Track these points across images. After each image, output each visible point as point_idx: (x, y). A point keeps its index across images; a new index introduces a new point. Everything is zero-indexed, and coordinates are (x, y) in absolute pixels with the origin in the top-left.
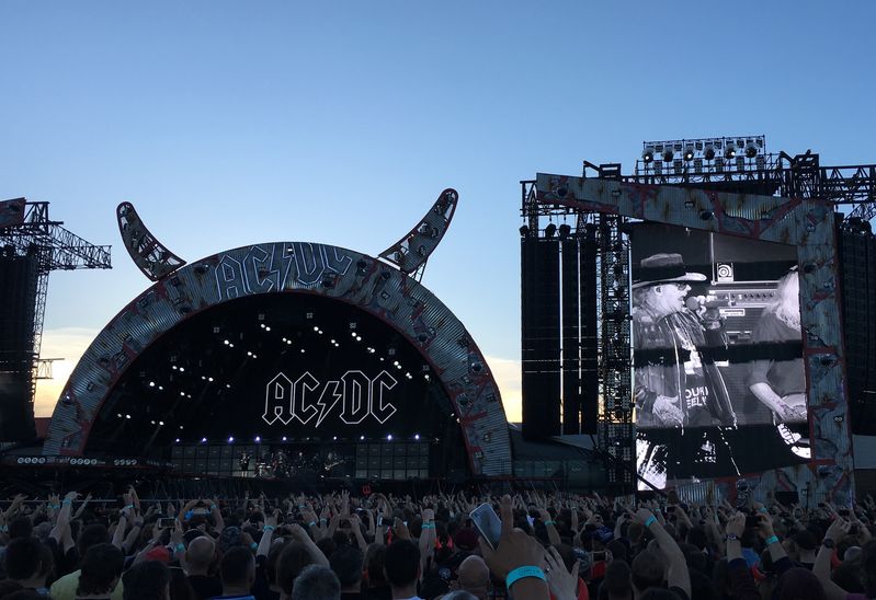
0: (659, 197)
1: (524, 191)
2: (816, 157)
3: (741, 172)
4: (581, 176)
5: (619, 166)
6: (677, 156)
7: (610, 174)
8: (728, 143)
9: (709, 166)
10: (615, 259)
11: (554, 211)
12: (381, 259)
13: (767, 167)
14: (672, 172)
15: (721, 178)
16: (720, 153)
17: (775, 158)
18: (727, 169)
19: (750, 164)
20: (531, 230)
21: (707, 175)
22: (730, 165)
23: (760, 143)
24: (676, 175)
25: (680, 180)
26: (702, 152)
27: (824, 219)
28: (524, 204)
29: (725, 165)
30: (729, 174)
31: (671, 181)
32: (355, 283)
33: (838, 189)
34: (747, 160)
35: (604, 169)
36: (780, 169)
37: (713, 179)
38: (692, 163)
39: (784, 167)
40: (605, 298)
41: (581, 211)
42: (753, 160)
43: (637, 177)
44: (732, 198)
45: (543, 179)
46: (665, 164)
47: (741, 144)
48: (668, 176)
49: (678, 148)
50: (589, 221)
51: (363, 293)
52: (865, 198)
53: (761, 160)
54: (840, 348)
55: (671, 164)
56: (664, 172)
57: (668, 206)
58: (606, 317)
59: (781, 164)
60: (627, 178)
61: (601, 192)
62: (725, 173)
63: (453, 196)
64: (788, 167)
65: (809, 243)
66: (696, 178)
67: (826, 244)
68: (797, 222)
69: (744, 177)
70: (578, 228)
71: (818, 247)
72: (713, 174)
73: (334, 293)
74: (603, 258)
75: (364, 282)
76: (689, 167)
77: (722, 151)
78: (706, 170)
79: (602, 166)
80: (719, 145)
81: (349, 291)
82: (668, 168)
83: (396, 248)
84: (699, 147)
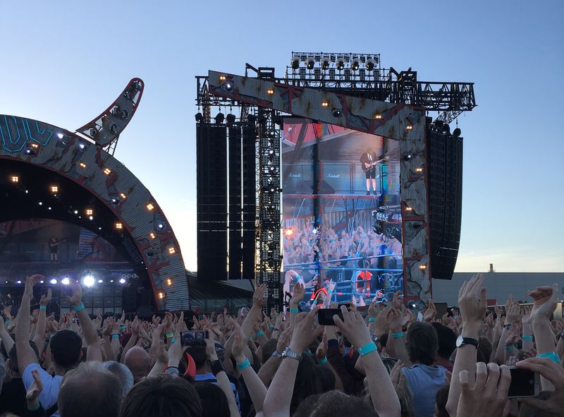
0: (303, 97)
1: (199, 84)
2: (415, 73)
3: (363, 81)
4: (244, 75)
5: (273, 69)
6: (317, 65)
7: (266, 76)
8: (353, 58)
9: (340, 75)
10: (269, 144)
11: (223, 103)
12: (78, 134)
13: (381, 79)
14: (313, 77)
15: (348, 85)
16: (348, 65)
17: (387, 72)
18: (352, 78)
19: (369, 76)
20: (204, 117)
21: (339, 82)
22: (355, 76)
23: (377, 59)
24: (316, 80)
25: (318, 84)
26: (335, 64)
27: (419, 121)
28: (199, 95)
29: (351, 75)
30: (354, 82)
31: (312, 84)
32: (56, 153)
33: (429, 99)
34: (367, 73)
35: (262, 71)
36: (390, 82)
37: (342, 85)
38: (327, 72)
39: (393, 80)
40: (262, 174)
41: (244, 104)
42: (372, 73)
43: (287, 80)
44: (356, 101)
45: (213, 75)
46: (307, 71)
47: (363, 59)
48: (310, 80)
49: (318, 58)
50: (250, 113)
51: (63, 162)
52: (447, 107)
53: (377, 73)
54: (426, 216)
55: (313, 71)
56: (307, 77)
57: (309, 104)
58: (263, 189)
59: (391, 77)
60: (279, 80)
61: (259, 89)
62: (351, 81)
63: (140, 84)
64: (396, 80)
65: (408, 138)
66: (330, 84)
67: (419, 140)
68: (401, 122)
69: (364, 86)
70: (241, 118)
71: (414, 142)
72: (343, 81)
73: (37, 161)
74: (261, 143)
75: (64, 152)
76: (325, 75)
77: (349, 64)
78: (337, 78)
79: (260, 69)
80: (347, 59)
81: (50, 160)
82: (310, 75)
83: (92, 125)
84: (333, 59)
